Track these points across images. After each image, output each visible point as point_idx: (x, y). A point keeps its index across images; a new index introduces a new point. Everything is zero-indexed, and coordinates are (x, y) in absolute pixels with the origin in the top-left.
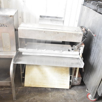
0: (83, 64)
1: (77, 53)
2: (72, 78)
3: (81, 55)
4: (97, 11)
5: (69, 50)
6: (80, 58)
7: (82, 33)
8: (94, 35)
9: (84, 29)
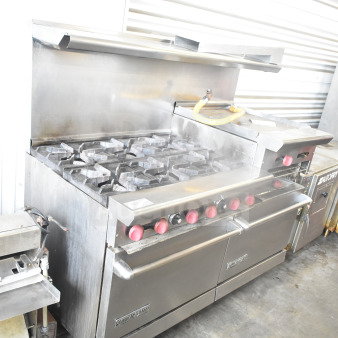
0: (58, 293)
1: (36, 270)
2: (34, 332)
3: (45, 273)
4: (62, 176)
5: (15, 271)
6: (45, 279)
7: (38, 228)
8: (65, 229)
9: (39, 220)
